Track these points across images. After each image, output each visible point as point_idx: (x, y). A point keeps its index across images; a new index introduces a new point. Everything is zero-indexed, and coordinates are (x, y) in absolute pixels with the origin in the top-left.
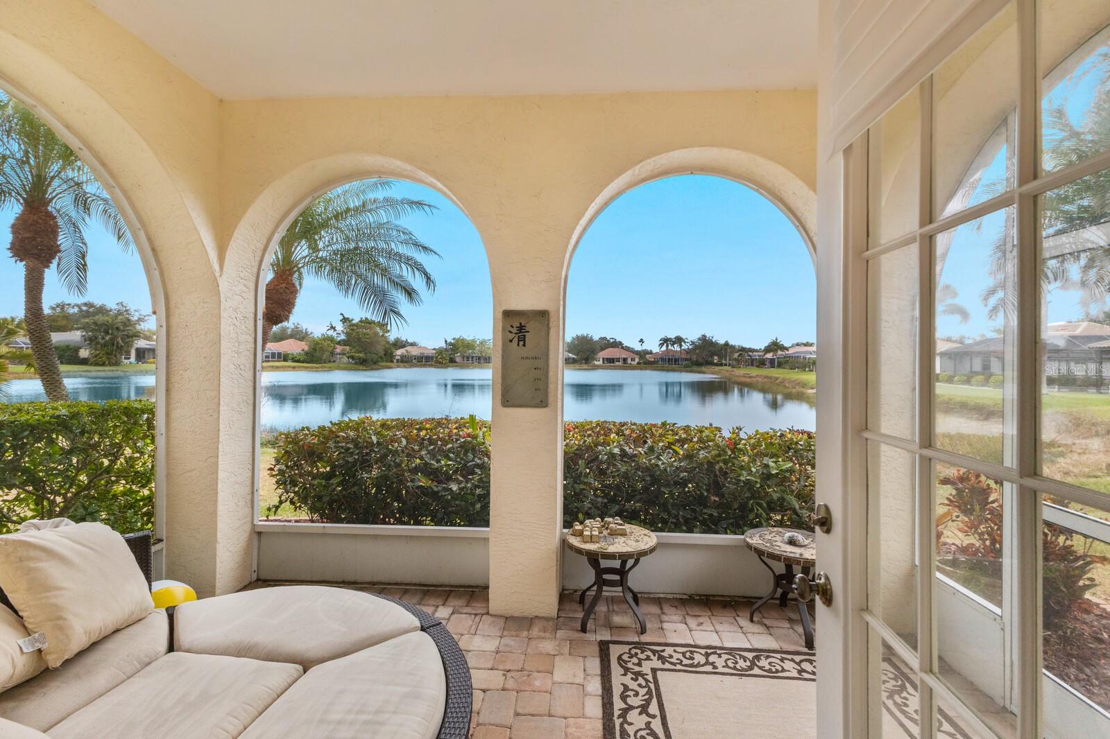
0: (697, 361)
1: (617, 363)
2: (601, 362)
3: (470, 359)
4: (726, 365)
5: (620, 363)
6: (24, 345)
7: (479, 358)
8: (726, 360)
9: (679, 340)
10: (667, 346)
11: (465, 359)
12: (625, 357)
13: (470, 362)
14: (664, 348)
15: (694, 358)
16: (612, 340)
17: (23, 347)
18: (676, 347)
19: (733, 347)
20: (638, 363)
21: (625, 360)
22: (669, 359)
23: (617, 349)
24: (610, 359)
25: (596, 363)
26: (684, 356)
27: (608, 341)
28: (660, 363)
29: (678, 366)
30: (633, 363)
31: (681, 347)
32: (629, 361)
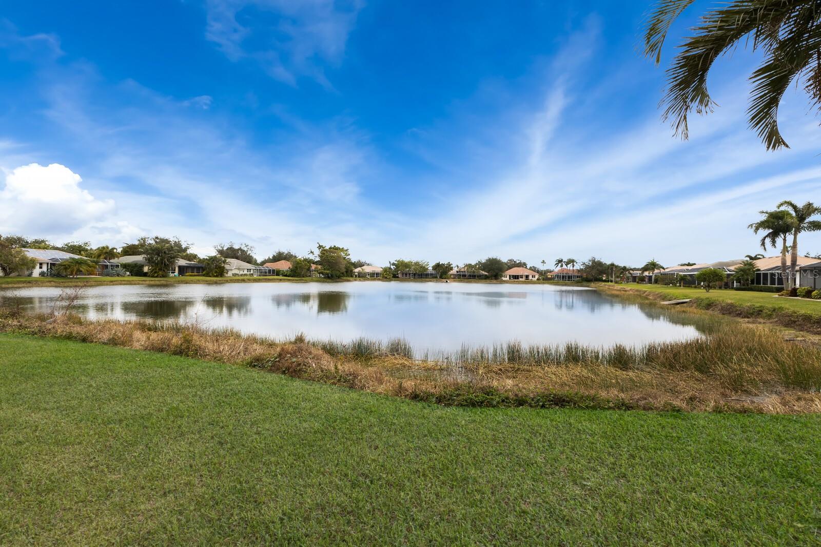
0: (587, 278)
1: (521, 279)
2: (508, 278)
3: (408, 275)
4: (611, 281)
5: (523, 279)
6: (109, 264)
7: (415, 275)
8: (612, 277)
9: (571, 261)
10: (562, 266)
11: (404, 275)
12: (527, 274)
13: (408, 277)
14: (559, 268)
15: (585, 275)
16: (518, 262)
17: (108, 265)
18: (570, 267)
19: (617, 267)
20: (538, 279)
21: (527, 277)
22: (563, 277)
23: (521, 268)
24: (515, 276)
25: (504, 279)
26: (576, 274)
27: (515, 262)
28: (556, 279)
29: (570, 282)
30: (533, 279)
31: (573, 267)
32: (530, 277)
